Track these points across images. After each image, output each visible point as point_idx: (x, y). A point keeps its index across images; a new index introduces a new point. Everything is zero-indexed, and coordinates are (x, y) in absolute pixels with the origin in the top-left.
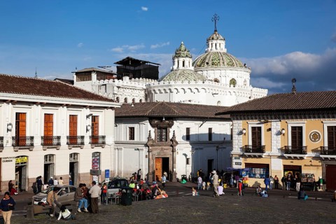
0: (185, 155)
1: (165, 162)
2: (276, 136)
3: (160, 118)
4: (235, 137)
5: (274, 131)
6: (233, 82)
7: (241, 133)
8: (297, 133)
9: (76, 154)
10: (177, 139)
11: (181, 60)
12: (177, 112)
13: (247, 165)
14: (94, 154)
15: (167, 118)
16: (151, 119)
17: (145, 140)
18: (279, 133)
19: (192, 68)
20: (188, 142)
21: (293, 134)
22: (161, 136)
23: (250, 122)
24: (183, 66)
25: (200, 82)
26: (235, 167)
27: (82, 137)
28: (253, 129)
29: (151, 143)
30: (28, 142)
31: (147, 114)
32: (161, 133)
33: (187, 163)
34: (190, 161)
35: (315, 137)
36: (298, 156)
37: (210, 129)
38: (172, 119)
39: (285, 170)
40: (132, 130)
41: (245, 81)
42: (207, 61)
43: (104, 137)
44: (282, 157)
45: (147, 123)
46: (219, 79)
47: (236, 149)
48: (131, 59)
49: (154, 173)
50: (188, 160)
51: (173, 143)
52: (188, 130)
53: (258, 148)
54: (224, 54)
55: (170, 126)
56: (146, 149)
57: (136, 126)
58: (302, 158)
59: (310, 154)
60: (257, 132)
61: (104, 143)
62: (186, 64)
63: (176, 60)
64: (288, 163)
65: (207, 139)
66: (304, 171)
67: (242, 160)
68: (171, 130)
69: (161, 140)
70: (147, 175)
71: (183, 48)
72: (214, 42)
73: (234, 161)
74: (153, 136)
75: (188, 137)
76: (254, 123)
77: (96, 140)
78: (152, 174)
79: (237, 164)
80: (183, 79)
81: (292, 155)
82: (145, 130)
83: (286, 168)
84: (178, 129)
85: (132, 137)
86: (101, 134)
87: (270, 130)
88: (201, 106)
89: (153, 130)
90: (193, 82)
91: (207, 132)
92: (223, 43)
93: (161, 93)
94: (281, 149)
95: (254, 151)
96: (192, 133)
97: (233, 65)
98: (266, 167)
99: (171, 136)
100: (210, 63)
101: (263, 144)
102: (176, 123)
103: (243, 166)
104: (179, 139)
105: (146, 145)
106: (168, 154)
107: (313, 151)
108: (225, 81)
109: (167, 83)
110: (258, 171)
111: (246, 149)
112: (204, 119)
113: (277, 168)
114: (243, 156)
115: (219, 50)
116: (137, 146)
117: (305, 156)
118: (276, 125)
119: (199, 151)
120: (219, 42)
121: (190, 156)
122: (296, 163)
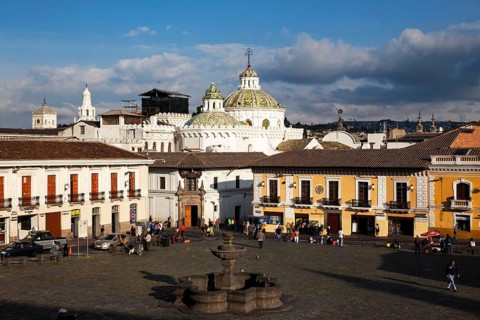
0: (213, 203)
1: (194, 209)
2: (289, 188)
3: (189, 170)
4: (256, 188)
5: (288, 184)
6: (266, 124)
7: (260, 185)
8: (306, 185)
9: (116, 206)
10: (205, 189)
11: (211, 101)
12: (205, 164)
13: (266, 213)
14: (131, 206)
15: (195, 169)
16: (181, 170)
17: (175, 189)
18: (291, 186)
19: (223, 110)
20: (216, 191)
21: (303, 187)
22: (190, 185)
23: (268, 175)
24: (214, 107)
25: (230, 127)
26: (256, 215)
27: (122, 192)
28: (271, 182)
29: (180, 192)
30: (80, 198)
31: (177, 166)
32: (190, 182)
33: (215, 210)
34: (218, 208)
35: (320, 190)
36: (306, 206)
37: (238, 177)
38: (200, 170)
39: (296, 218)
40: (163, 180)
41: (279, 121)
42: (239, 100)
43: (139, 191)
44: (293, 206)
45: (177, 174)
46: (251, 119)
47: (257, 200)
48: (158, 91)
49: (183, 219)
50: (215, 207)
51: (202, 192)
52: (216, 179)
53: (274, 199)
54: (258, 92)
55: (199, 176)
56: (176, 198)
57: (166, 176)
58: (309, 208)
59: (316, 204)
60: (273, 185)
61: (139, 195)
62: (217, 105)
63: (206, 102)
64: (299, 211)
65: (234, 186)
66: (311, 219)
67: (261, 209)
68: (200, 180)
69: (190, 189)
70: (178, 222)
71: (213, 89)
72: (247, 79)
73: (255, 209)
74: (183, 186)
75: (215, 186)
76: (271, 177)
77: (133, 193)
78: (182, 221)
79: (257, 212)
80: (213, 122)
81: (301, 205)
82: (175, 180)
83: (297, 216)
84: (206, 179)
85: (163, 186)
86: (136, 188)
87: (284, 183)
88: (230, 154)
89: (182, 180)
90: (223, 127)
91: (235, 179)
92: (257, 80)
93: (191, 137)
94: (293, 200)
95: (271, 201)
96: (219, 181)
97: (265, 105)
98: (281, 215)
99: (199, 185)
100: (242, 102)
101: (279, 195)
102: (204, 174)
103: (262, 214)
104: (207, 188)
105: (176, 194)
106: (197, 202)
107: (318, 201)
108: (257, 123)
109: (196, 127)
110: (275, 219)
111: (264, 199)
112: (231, 168)
113: (290, 216)
114: (261, 205)
115: (252, 88)
116: (168, 195)
117: (311, 206)
118: (289, 179)
119: (227, 199)
120: (252, 79)
121: (217, 203)
122: (304, 212)
